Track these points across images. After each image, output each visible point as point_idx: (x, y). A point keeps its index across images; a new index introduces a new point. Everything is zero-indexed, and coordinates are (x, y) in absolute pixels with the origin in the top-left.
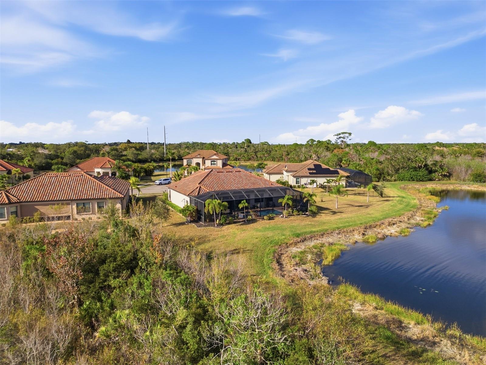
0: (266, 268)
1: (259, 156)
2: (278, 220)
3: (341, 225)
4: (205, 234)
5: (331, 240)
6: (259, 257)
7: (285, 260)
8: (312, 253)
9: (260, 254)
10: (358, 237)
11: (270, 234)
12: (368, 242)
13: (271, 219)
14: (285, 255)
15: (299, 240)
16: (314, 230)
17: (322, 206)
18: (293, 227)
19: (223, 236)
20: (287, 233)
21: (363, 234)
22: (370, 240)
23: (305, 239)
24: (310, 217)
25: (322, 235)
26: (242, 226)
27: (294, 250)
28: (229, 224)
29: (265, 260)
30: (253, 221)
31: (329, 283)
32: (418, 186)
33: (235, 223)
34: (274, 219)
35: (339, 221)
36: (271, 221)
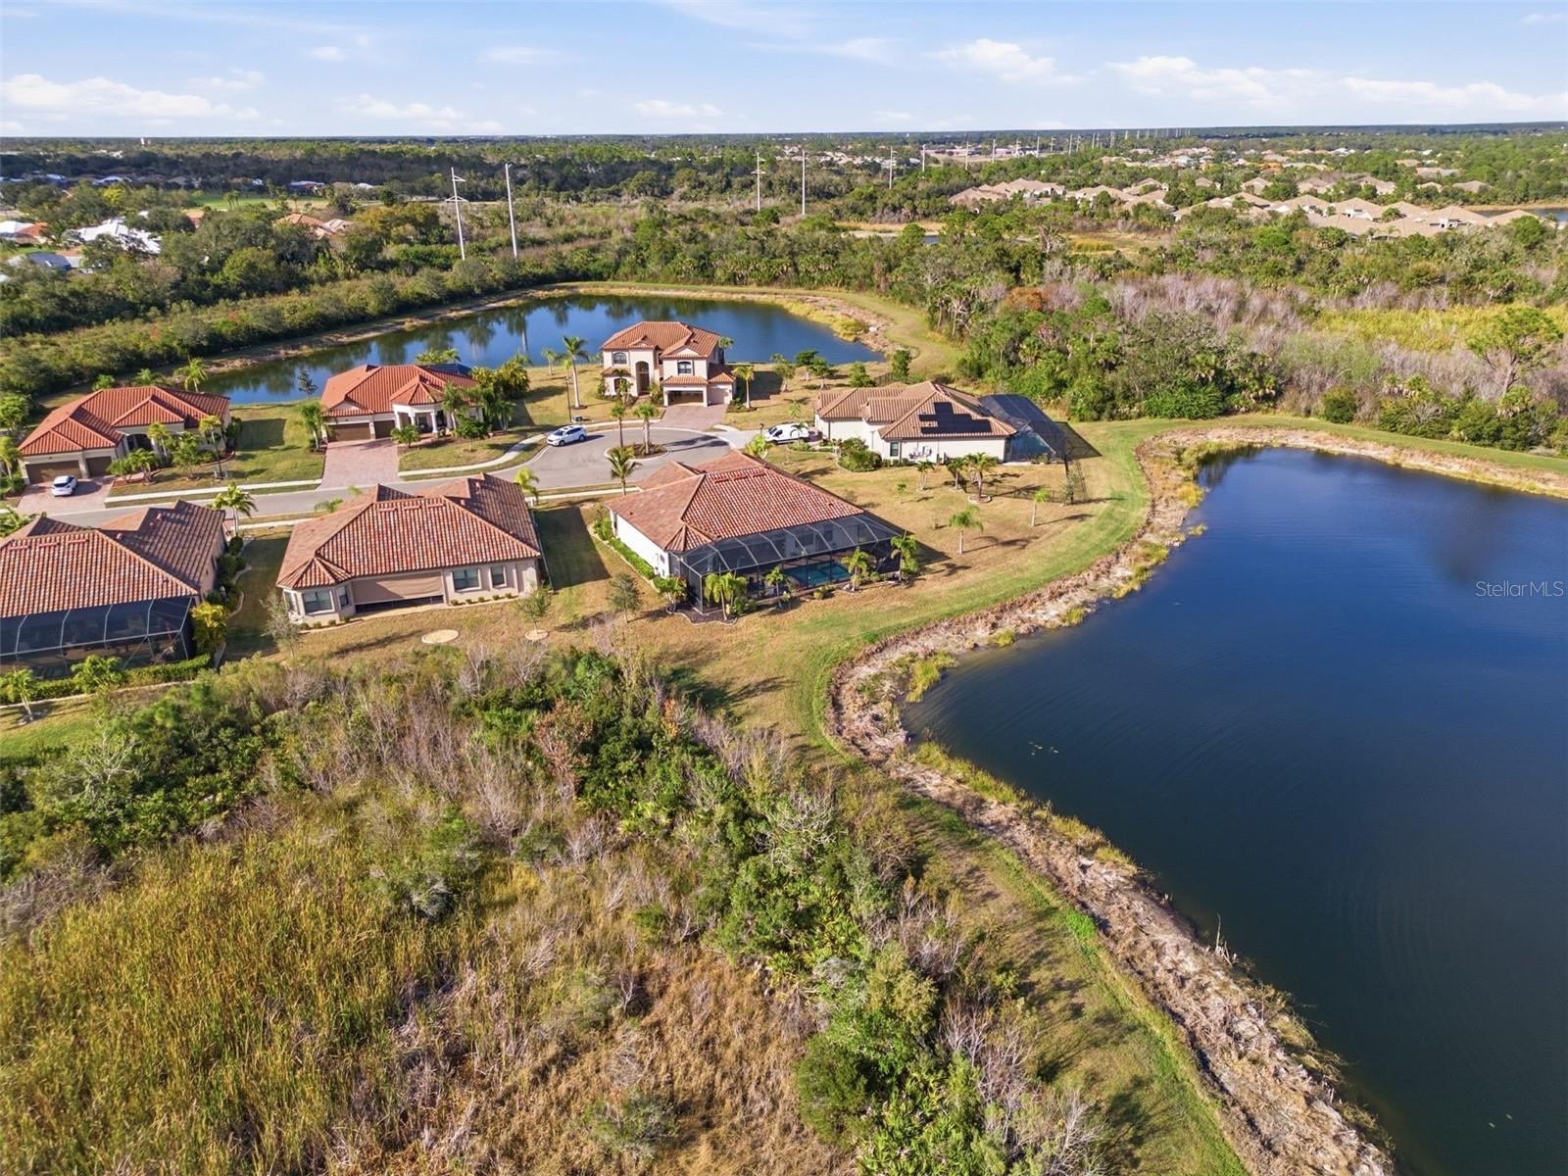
0: (816, 717)
1: (802, 268)
2: (842, 594)
3: (957, 607)
4: (710, 640)
5: (930, 644)
6: (805, 696)
7: (846, 698)
8: (893, 676)
9: (806, 688)
10: (981, 634)
11: (824, 638)
12: (997, 646)
13: (827, 595)
14: (847, 686)
15: (874, 648)
16: (904, 621)
17: (933, 546)
18: (867, 616)
19: (742, 645)
20: (855, 633)
21: (994, 626)
22: (1001, 642)
23: (886, 645)
24: (903, 586)
25: (918, 633)
26: (773, 618)
27: (865, 672)
28: (749, 612)
29: (815, 702)
30: (794, 603)
31: (906, 741)
32: (1184, 439)
33: (760, 608)
34: (832, 596)
35: (954, 595)
36: (827, 601)
